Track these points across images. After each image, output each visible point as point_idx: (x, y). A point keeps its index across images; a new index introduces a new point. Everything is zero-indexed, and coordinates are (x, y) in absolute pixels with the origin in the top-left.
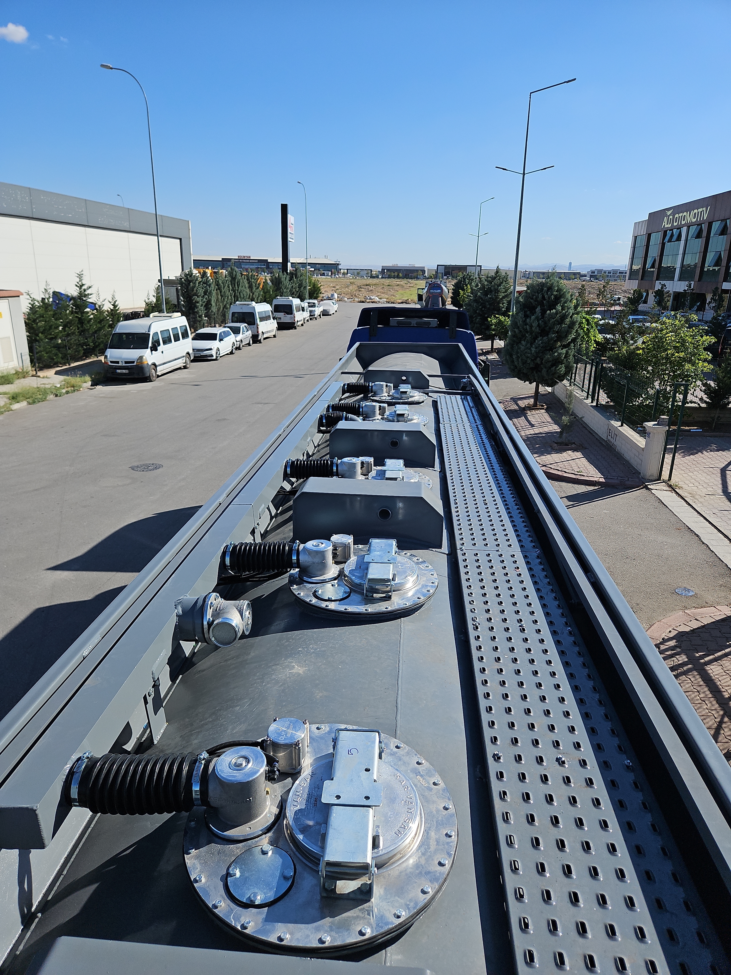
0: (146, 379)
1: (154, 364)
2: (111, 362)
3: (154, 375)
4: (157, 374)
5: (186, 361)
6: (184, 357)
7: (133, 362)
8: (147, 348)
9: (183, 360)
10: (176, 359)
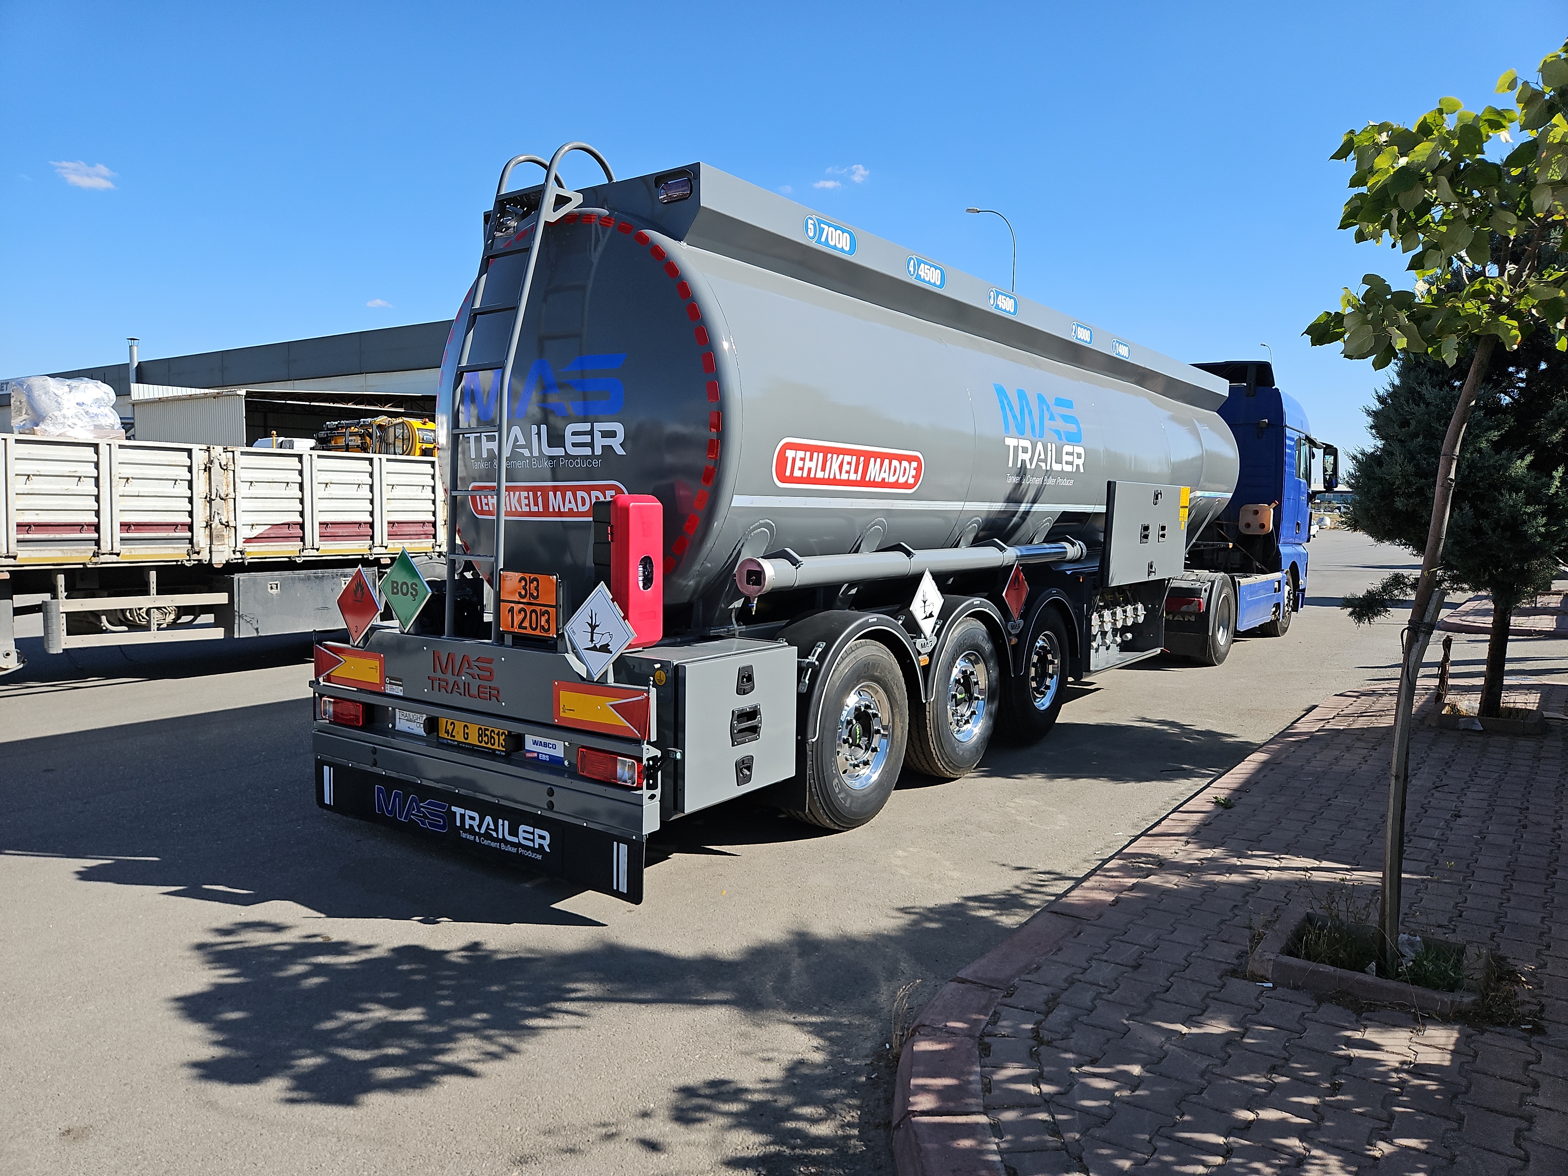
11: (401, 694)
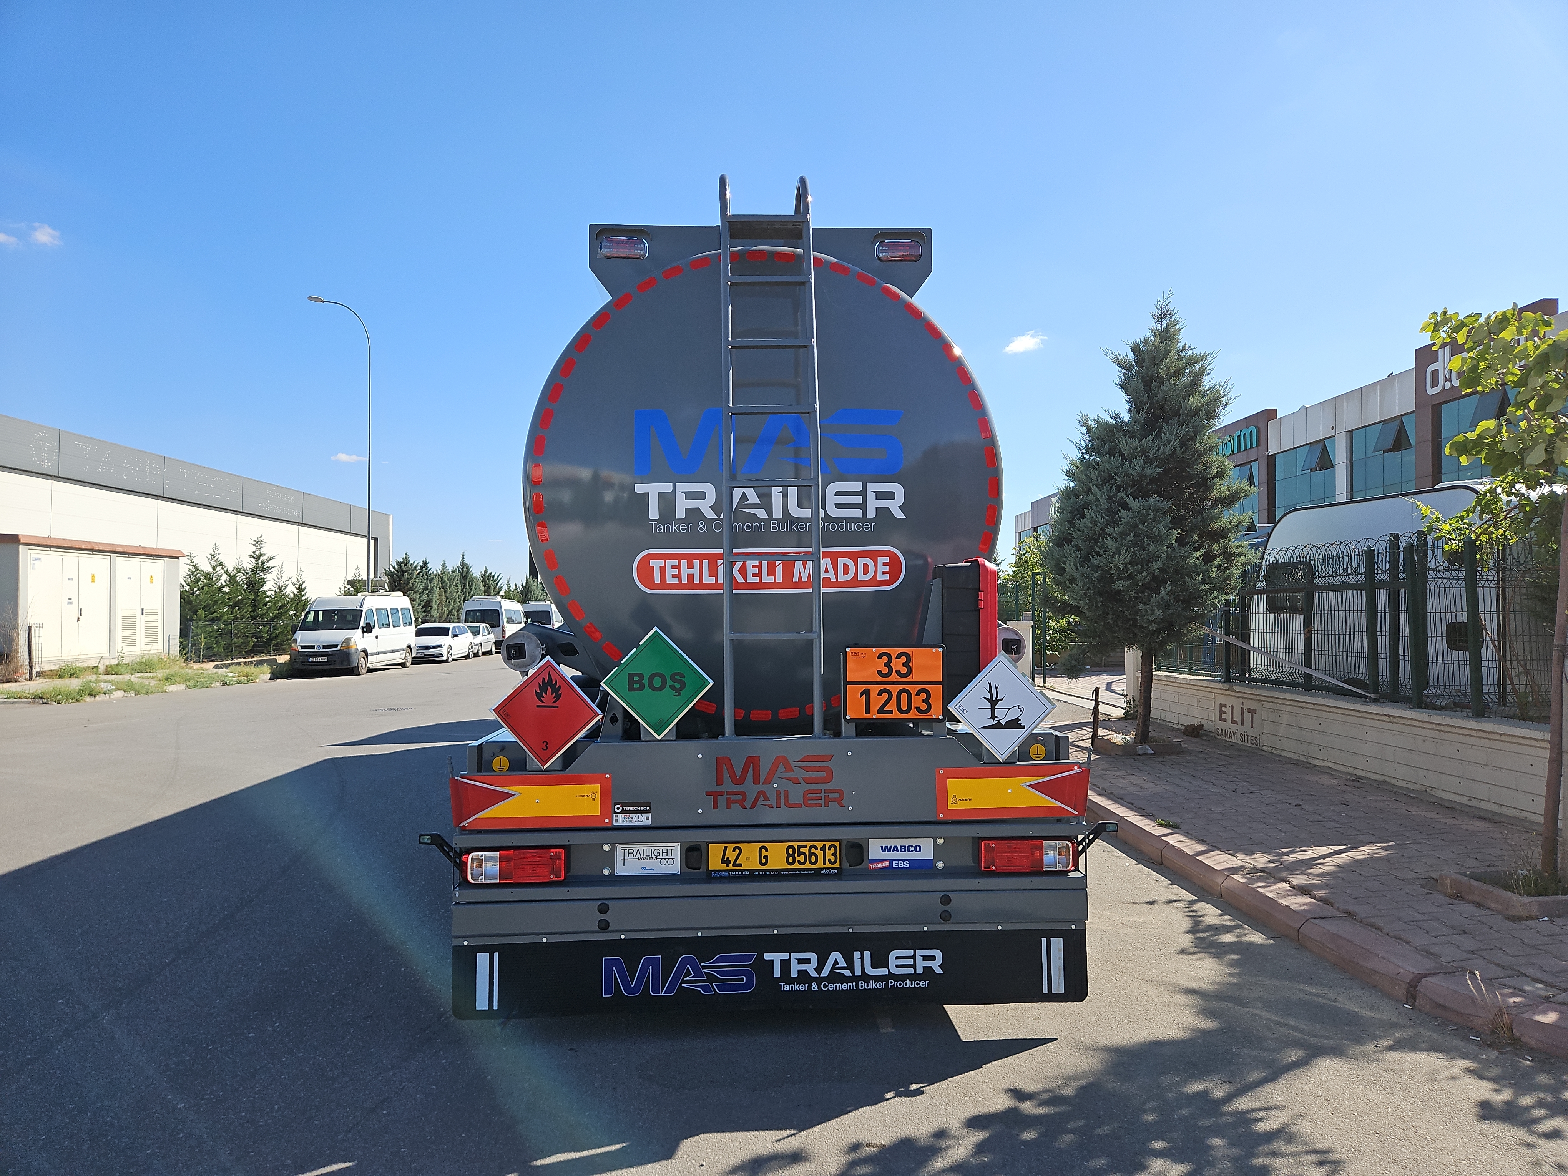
0: (352, 671)
1: (365, 651)
2: (302, 647)
3: (364, 666)
4: (368, 665)
5: (405, 656)
6: (403, 650)
7: (336, 646)
8: (358, 628)
9: (402, 654)
10: (393, 651)
11: (649, 823)
